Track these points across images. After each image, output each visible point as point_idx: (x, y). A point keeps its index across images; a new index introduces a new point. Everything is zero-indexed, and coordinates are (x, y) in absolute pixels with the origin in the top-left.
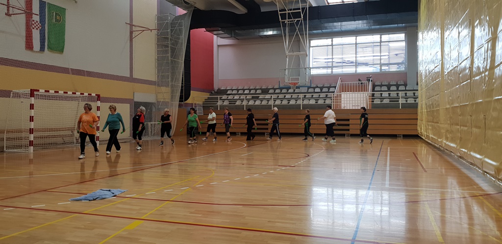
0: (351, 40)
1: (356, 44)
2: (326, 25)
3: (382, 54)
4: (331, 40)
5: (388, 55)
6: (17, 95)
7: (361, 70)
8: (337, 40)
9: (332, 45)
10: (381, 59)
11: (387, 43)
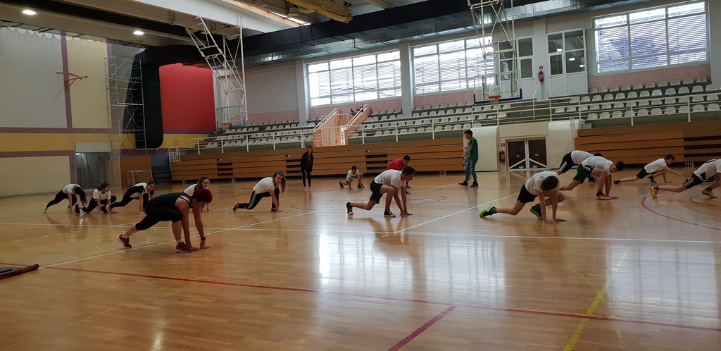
0: (347, 62)
1: (353, 67)
2: (317, 47)
3: (379, 78)
4: (327, 63)
5: (394, 77)
7: (360, 97)
8: (335, 64)
9: (329, 70)
11: (384, 64)
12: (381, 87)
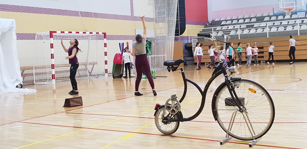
6: (41, 37)
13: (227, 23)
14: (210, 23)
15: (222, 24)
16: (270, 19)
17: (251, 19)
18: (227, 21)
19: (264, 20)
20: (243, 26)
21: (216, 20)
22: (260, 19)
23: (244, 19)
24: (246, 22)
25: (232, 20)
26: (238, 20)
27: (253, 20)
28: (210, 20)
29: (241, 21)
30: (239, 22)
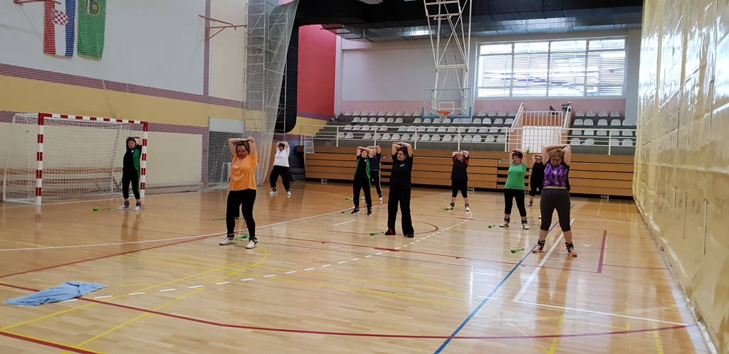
0: (542, 46)
1: (549, 53)
3: (588, 70)
4: (511, 45)
5: (599, 72)
7: (555, 92)
8: (520, 47)
9: (513, 54)
10: (586, 77)
11: (596, 53)
12: (589, 82)
13: (361, 121)
14: (337, 118)
15: (353, 121)
16: (423, 121)
17: (395, 118)
18: (361, 117)
19: (414, 122)
20: (383, 128)
21: (346, 114)
22: (408, 121)
23: (386, 118)
24: (388, 122)
25: (368, 117)
26: (377, 118)
27: (399, 121)
28: (337, 112)
29: (381, 120)
30: (379, 121)
